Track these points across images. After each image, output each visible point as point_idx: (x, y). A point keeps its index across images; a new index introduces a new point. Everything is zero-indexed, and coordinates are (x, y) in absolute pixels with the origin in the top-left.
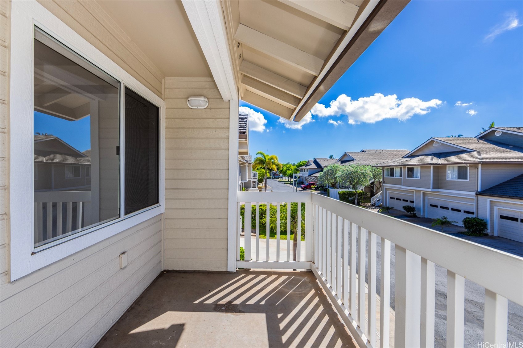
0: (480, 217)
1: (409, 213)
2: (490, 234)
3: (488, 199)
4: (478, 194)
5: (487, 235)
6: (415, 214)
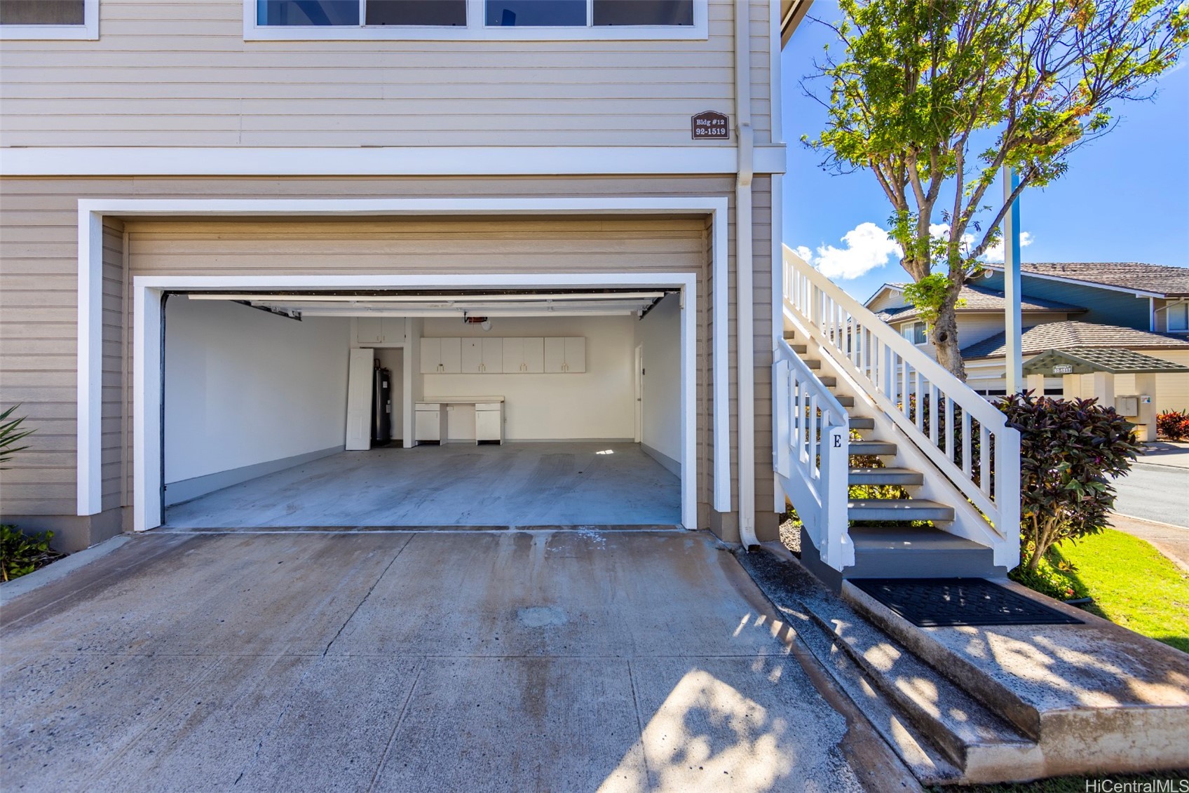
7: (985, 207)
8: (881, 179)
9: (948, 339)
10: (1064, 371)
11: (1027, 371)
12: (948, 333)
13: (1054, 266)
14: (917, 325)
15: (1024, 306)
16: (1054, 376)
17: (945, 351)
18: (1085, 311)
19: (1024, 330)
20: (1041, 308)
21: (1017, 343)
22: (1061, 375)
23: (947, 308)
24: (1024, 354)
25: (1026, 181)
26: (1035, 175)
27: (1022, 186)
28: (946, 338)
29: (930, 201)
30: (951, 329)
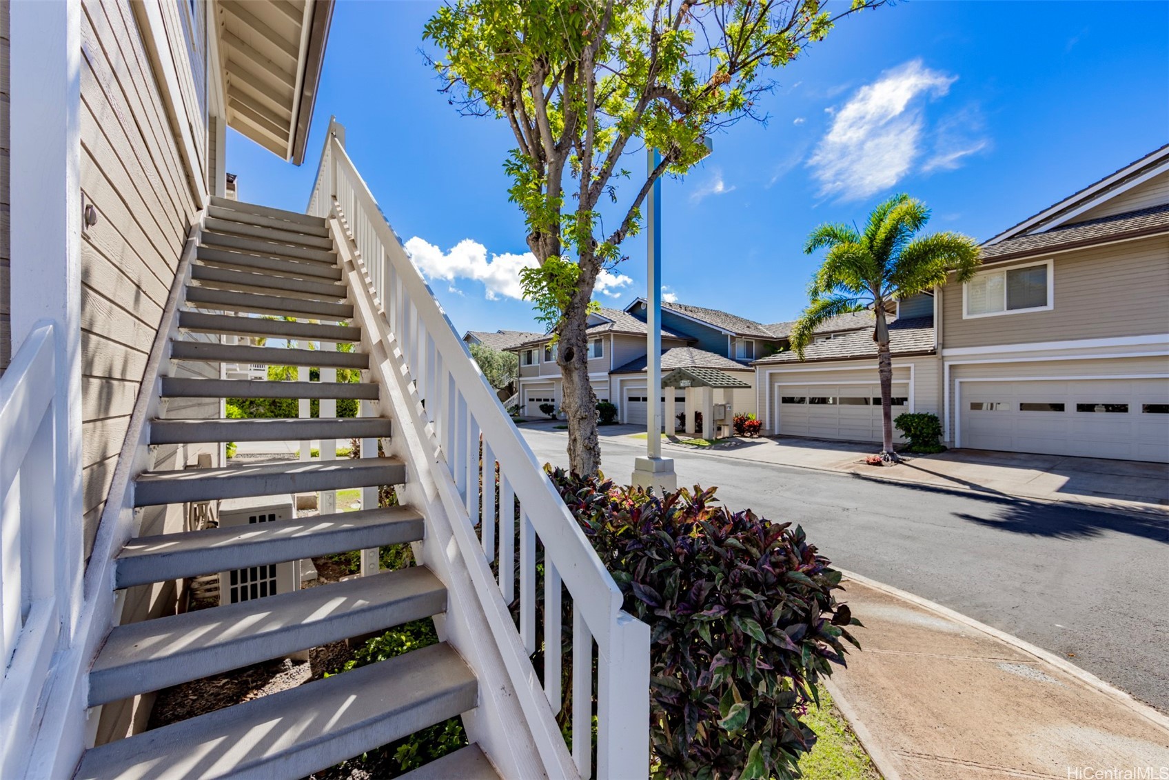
0: (612, 403)
1: (547, 416)
2: (620, 422)
3: (617, 379)
4: (611, 373)
5: (617, 423)
6: (554, 416)
7: (624, 172)
8: (515, 126)
9: (574, 359)
10: (686, 385)
11: (665, 384)
12: (575, 349)
13: (680, 306)
14: (596, 341)
15: (663, 333)
16: (681, 388)
17: (571, 377)
18: (696, 341)
19: (663, 352)
20: (673, 335)
21: (658, 362)
22: (684, 388)
23: (576, 311)
24: (663, 370)
25: (667, 159)
26: (676, 156)
27: (663, 165)
28: (573, 356)
29: (560, 152)
30: (580, 343)
